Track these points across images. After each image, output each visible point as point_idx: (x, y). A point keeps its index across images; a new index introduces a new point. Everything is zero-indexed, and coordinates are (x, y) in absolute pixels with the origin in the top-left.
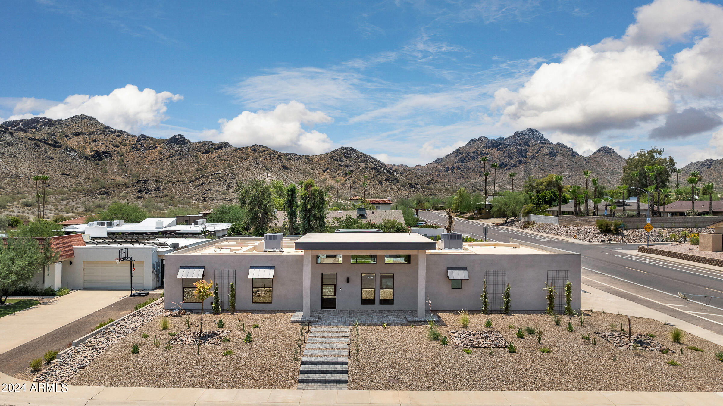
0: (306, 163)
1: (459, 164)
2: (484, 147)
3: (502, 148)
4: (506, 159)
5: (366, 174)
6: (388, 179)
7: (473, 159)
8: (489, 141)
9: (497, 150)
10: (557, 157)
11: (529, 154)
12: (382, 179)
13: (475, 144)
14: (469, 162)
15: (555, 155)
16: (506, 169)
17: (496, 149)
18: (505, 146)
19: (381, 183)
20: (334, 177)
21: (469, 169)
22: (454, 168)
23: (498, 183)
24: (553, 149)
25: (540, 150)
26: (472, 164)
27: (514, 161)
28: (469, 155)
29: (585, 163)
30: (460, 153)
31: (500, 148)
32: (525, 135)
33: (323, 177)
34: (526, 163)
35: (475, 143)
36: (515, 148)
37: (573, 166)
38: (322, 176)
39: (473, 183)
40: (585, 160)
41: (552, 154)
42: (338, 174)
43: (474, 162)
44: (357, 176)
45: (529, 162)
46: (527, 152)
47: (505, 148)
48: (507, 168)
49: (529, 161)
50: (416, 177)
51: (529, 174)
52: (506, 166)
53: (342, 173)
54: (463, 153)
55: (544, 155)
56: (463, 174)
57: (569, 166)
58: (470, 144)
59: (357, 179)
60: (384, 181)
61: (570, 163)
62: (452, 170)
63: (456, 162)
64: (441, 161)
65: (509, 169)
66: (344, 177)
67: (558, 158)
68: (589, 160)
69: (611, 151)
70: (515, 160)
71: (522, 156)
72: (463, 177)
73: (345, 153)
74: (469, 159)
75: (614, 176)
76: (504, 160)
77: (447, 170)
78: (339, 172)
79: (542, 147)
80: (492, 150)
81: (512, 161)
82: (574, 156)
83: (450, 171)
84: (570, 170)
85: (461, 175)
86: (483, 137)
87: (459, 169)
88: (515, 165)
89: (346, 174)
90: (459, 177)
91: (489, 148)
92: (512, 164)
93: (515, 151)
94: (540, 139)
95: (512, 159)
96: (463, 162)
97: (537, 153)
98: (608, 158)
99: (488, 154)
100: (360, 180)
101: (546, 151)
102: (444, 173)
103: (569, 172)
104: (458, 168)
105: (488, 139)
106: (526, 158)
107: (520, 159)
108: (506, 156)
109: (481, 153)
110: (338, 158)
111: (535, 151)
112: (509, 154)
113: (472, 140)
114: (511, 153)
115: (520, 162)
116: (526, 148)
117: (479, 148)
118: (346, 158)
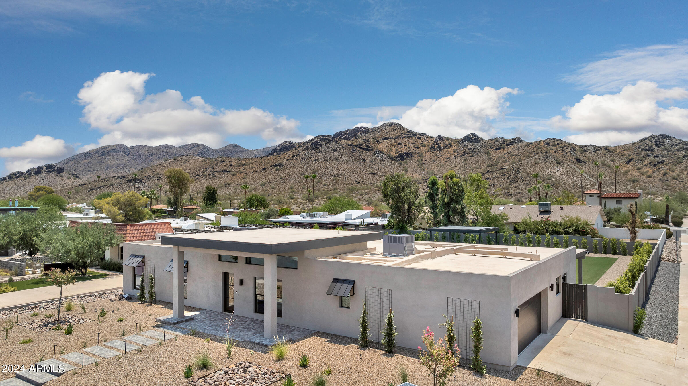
0: (605, 155)
5: (682, 164)
20: (639, 169)
33: (625, 169)
42: (645, 165)
44: (669, 167)
53: (650, 164)
59: (670, 170)
66: (652, 169)
73: (656, 142)
78: (645, 163)
89: (655, 165)
100: (673, 171)
110: (647, 148)
118: (658, 147)
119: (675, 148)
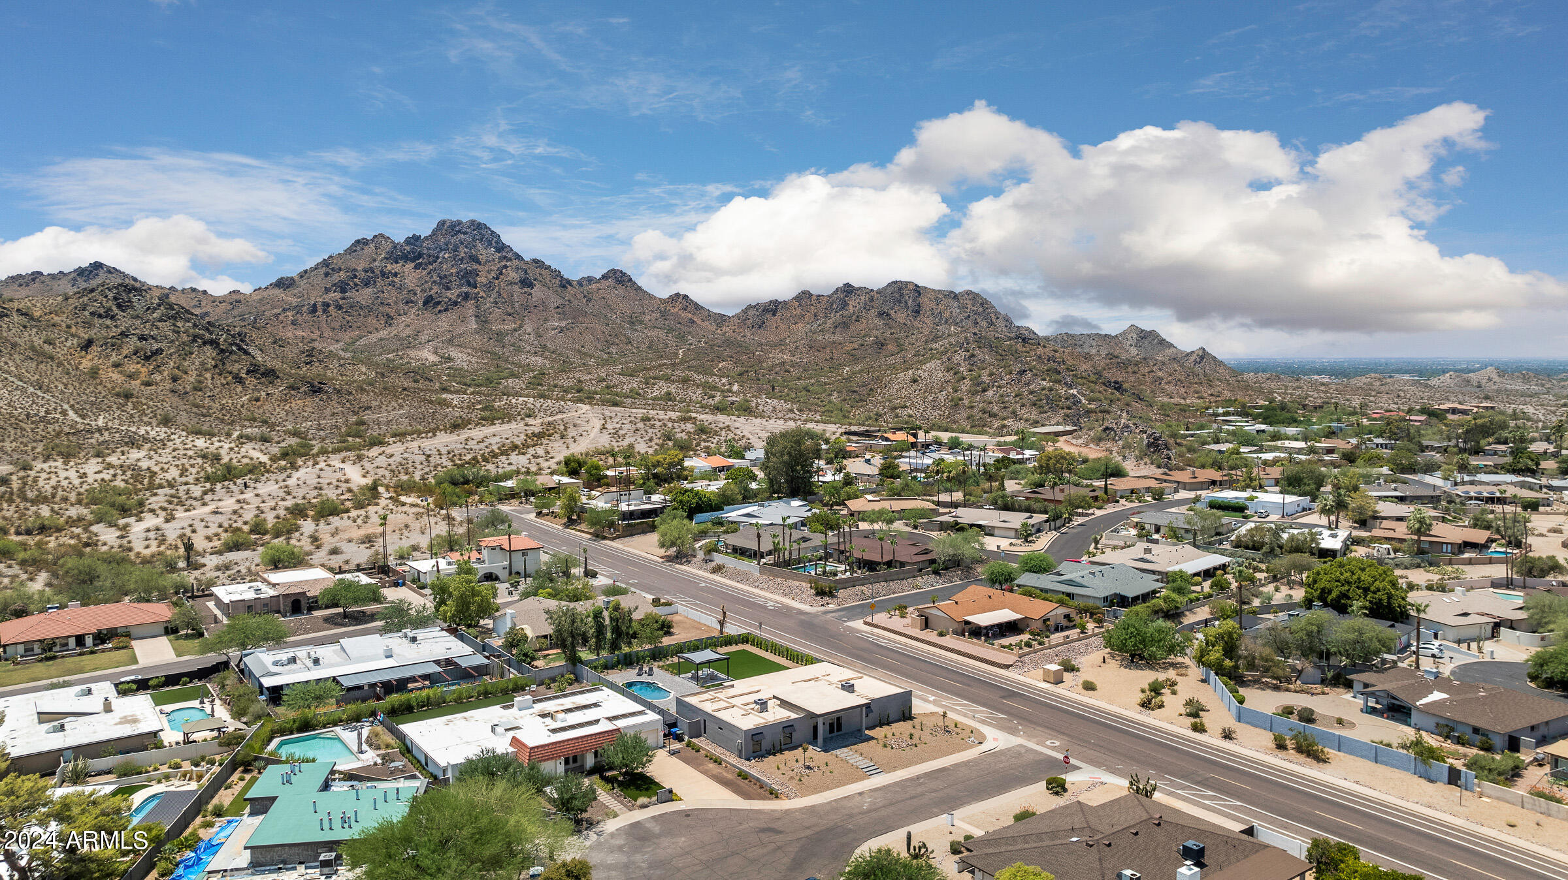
0: (25, 327)
1: (337, 295)
2: (385, 258)
3: (426, 264)
4: (436, 289)
5: (194, 356)
7: (367, 284)
8: (395, 247)
9: (416, 268)
10: (535, 288)
11: (481, 280)
12: (239, 370)
13: (365, 252)
14: (357, 291)
15: (531, 285)
16: (440, 311)
17: (413, 265)
18: (431, 259)
19: (239, 380)
20: (116, 365)
21: (361, 308)
22: (328, 305)
23: (429, 341)
24: (526, 272)
25: (501, 273)
26: (364, 296)
27: (452, 294)
28: (356, 277)
29: (584, 302)
30: (333, 269)
31: (420, 264)
32: (465, 233)
33: (86, 364)
34: (476, 298)
35: (366, 248)
36: (453, 266)
37: (567, 309)
38: (84, 361)
39: (375, 340)
40: (585, 297)
41: (526, 283)
42: (126, 357)
43: (369, 291)
44: (175, 363)
45: (482, 297)
46: (478, 275)
47: (430, 263)
48: (439, 308)
49: (482, 294)
51: (486, 322)
52: (439, 303)
53: (135, 354)
54: (340, 269)
55: (511, 284)
56: (349, 319)
57: (558, 307)
58: (355, 251)
59: (178, 368)
61: (560, 302)
62: (325, 311)
63: (327, 290)
64: (291, 284)
65: (446, 310)
66: (143, 365)
67: (537, 292)
68: (590, 296)
69: (626, 279)
70: (456, 292)
71: (469, 284)
72: (351, 327)
73: (115, 299)
74: (356, 285)
75: (636, 330)
76: (431, 289)
77: (314, 309)
78: (125, 351)
79: (506, 267)
80: (404, 266)
81: (449, 294)
82: (564, 286)
83: (319, 313)
84: (562, 316)
85: (345, 323)
86: (382, 235)
87: (340, 308)
88: (456, 303)
89: (147, 358)
90: (341, 326)
91: (397, 263)
92: (450, 299)
93: (453, 271)
94: (494, 244)
95: (448, 288)
96: (343, 291)
97: (497, 278)
98: (621, 290)
99: (396, 275)
100: (186, 373)
101: (513, 275)
102: (307, 317)
103: (560, 320)
104: (337, 306)
105: (393, 242)
106: (476, 288)
107: (465, 289)
108: (435, 282)
109: (381, 272)
110: (102, 311)
111: (493, 274)
112: (440, 278)
113: (358, 242)
114: (445, 276)
115: (466, 296)
116: (475, 266)
117: (375, 260)
118: (123, 311)
119: (155, 315)
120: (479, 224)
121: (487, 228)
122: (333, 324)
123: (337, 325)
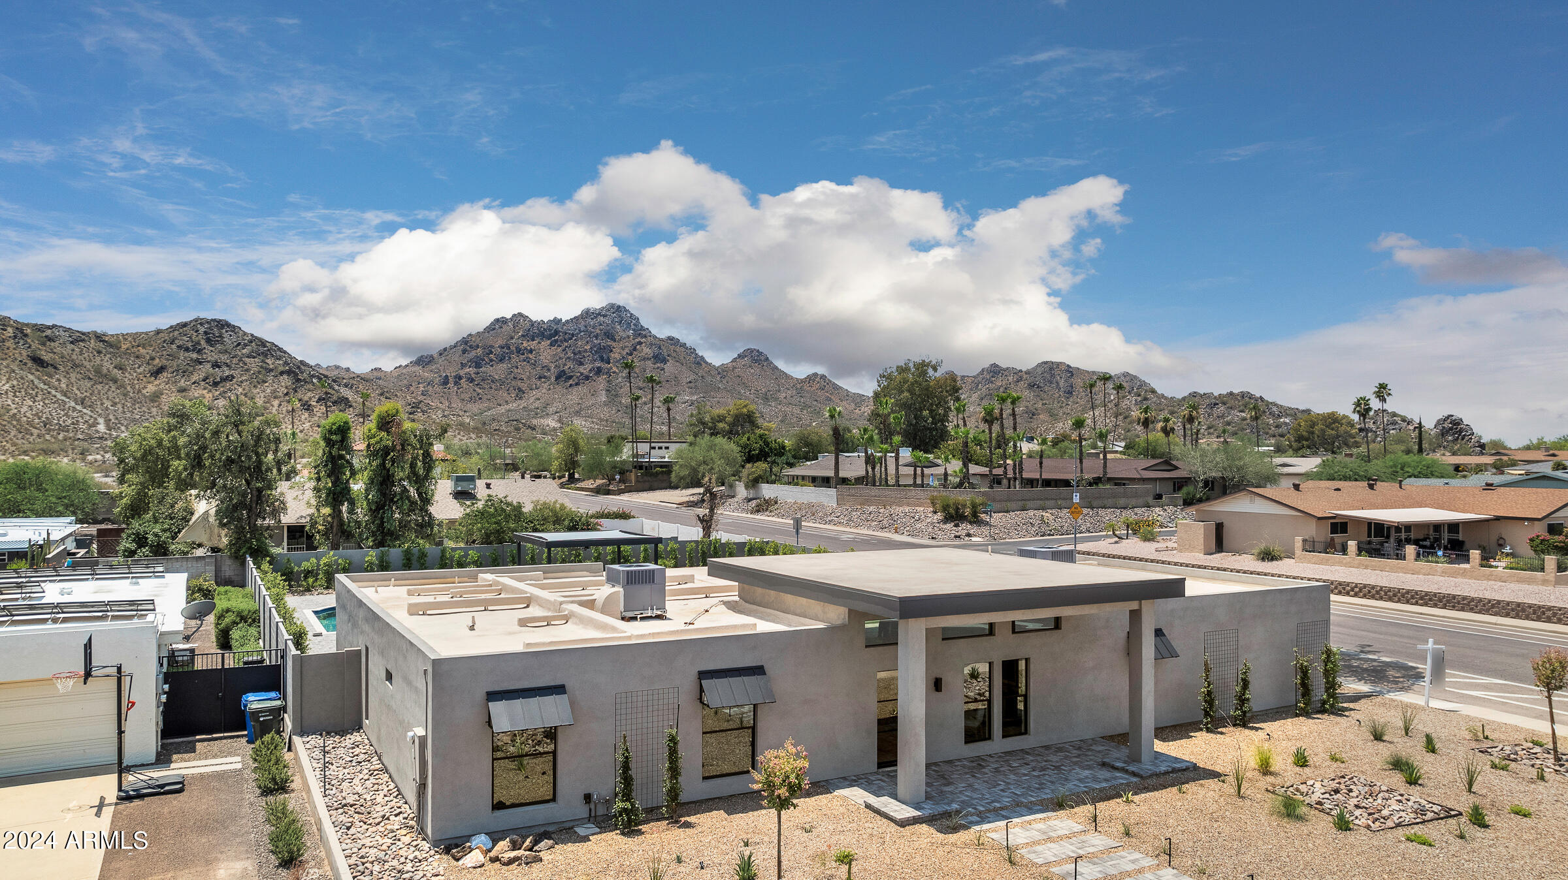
0: (99, 352)
1: (472, 370)
2: (523, 336)
3: (561, 341)
4: (570, 364)
5: (267, 384)
6: (324, 399)
7: (501, 360)
8: (533, 325)
9: (551, 345)
10: (668, 364)
11: (615, 355)
12: (310, 398)
13: (503, 330)
14: (492, 366)
15: (664, 361)
16: (571, 385)
17: (549, 342)
18: (566, 337)
19: (307, 407)
20: (182, 390)
21: (493, 381)
22: (460, 378)
23: (556, 413)
24: (660, 348)
25: (635, 349)
26: (498, 371)
27: (585, 369)
28: (491, 352)
29: (718, 378)
30: (471, 347)
31: (556, 341)
32: (604, 316)
33: (151, 388)
34: (608, 373)
35: (505, 327)
36: (587, 342)
37: (699, 384)
38: (150, 386)
39: (503, 411)
40: (719, 373)
41: (659, 358)
42: (194, 383)
43: (504, 366)
44: (244, 389)
45: (614, 372)
46: (611, 351)
47: (566, 340)
48: (571, 382)
49: (615, 369)
50: (382, 394)
51: (616, 396)
52: (571, 377)
53: (204, 380)
54: (478, 346)
55: (644, 359)
56: (480, 391)
57: (690, 382)
58: (494, 329)
59: (245, 395)
60: (314, 403)
61: (692, 377)
62: (456, 383)
63: (463, 365)
64: (430, 362)
65: (577, 384)
66: (210, 391)
67: (670, 367)
68: (725, 373)
69: (763, 358)
70: (588, 366)
71: (602, 360)
72: (480, 399)
73: (204, 333)
74: (491, 360)
75: (770, 405)
76: (565, 365)
77: (445, 382)
78: (195, 378)
79: (640, 343)
80: (539, 343)
81: (581, 369)
82: (699, 363)
83: (451, 385)
84: (694, 390)
85: (475, 395)
86: (520, 314)
87: (472, 380)
88: (587, 378)
89: (216, 384)
90: (471, 398)
91: (533, 340)
92: (582, 374)
93: (588, 347)
94: (633, 327)
95: (581, 364)
96: (478, 366)
97: (631, 354)
98: (756, 370)
99: (531, 351)
101: (646, 351)
102: (438, 389)
103: (692, 394)
104: (469, 379)
105: (531, 321)
106: (609, 363)
107: (598, 364)
108: (569, 358)
109: (516, 348)
110: (190, 344)
111: (627, 350)
112: (575, 354)
113: (497, 320)
114: (580, 352)
115: (599, 371)
116: (610, 343)
117: (512, 338)
118: (211, 345)
119: (244, 351)
120: (619, 307)
121: (626, 311)
122: (463, 396)
123: (466, 396)
